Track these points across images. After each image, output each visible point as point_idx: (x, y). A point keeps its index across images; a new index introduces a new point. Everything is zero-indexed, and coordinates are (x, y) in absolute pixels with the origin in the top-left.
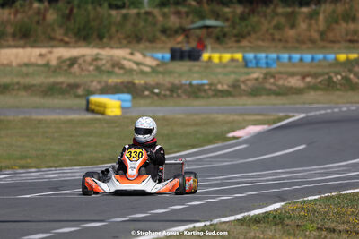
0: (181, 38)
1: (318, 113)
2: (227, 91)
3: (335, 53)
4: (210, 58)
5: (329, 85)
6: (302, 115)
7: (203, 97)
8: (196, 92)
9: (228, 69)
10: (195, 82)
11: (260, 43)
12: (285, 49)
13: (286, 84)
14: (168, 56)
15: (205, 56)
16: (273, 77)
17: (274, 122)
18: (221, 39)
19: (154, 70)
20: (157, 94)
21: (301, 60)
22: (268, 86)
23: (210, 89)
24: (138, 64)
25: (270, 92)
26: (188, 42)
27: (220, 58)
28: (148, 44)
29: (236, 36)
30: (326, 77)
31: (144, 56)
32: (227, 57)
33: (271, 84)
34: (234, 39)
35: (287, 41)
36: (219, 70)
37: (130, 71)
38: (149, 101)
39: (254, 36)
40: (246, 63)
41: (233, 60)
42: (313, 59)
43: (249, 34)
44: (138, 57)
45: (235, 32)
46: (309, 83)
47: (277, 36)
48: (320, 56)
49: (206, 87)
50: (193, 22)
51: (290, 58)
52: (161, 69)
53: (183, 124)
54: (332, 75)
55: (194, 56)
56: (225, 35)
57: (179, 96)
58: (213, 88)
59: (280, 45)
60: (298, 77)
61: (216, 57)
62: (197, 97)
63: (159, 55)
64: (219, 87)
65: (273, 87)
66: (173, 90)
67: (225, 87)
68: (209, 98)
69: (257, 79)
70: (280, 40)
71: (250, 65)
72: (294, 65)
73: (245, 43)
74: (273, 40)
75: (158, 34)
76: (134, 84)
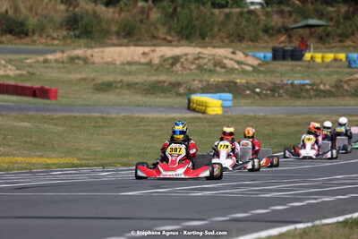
0: (283, 38)
2: (329, 91)
4: (312, 58)
7: (305, 98)
8: (297, 92)
9: (331, 69)
10: (297, 82)
14: (270, 55)
15: (308, 56)
18: (324, 39)
19: (255, 69)
20: (258, 94)
23: (312, 89)
24: (239, 63)
26: (290, 42)
27: (323, 58)
28: (250, 43)
29: (339, 36)
31: (246, 55)
32: (330, 56)
34: (337, 39)
36: (322, 70)
37: (233, 70)
38: (249, 100)
40: (349, 63)
41: (335, 60)
43: (353, 34)
44: (240, 56)
45: (339, 31)
49: (308, 87)
50: (296, 22)
52: (262, 68)
55: (296, 55)
56: (328, 35)
57: (280, 96)
58: (315, 88)
61: (318, 57)
62: (299, 97)
63: (261, 55)
64: (322, 87)
66: (274, 90)
67: (328, 87)
68: (311, 98)
71: (353, 65)
73: (348, 43)
75: (261, 33)
76: (235, 83)
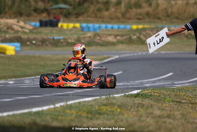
0: (45, 15)
1: (125, 55)
2: (74, 43)
3: (131, 25)
4: (62, 26)
5: (130, 41)
6: (117, 57)
7: (60, 46)
8: (56, 43)
9: (73, 32)
10: (56, 38)
11: (89, 19)
12: (103, 22)
13: (106, 40)
14: (38, 24)
15: (60, 25)
16: (99, 36)
17: (102, 60)
18: (67, 16)
19: (31, 31)
20: (34, 44)
21: (112, 28)
22: (96, 41)
23: (64, 42)
24: (22, 27)
25: (98, 44)
26: (49, 17)
27: (68, 26)
28: (26, 18)
29: (76, 14)
30: (128, 36)
31: (25, 23)
32: (71, 25)
33: (98, 40)
34: (74, 16)
35: (104, 18)
36: (67, 32)
37: (18, 32)
38: (30, 48)
39: (85, 15)
40: (82, 29)
41: (74, 27)
42: (119, 28)
43: (83, 13)
44: (22, 24)
45: (75, 12)
46: (118, 40)
47: (99, 15)
48: (122, 26)
49: (62, 41)
50: (52, 6)
51: (106, 27)
52: (35, 31)
53: (51, 60)
54: (131, 35)
56: (69, 14)
57: (47, 45)
58: (66, 41)
59: (100, 20)
60: (113, 37)
61: (65, 25)
62: (57, 46)
63: (33, 24)
64: (69, 41)
65: (100, 42)
66: (43, 42)
67: (73, 41)
68: (63, 46)
69: (90, 37)
70: (100, 18)
71: (84, 30)
72: (108, 31)
73: (80, 18)
74: (96, 17)
75: (32, 12)
76: (21, 38)
